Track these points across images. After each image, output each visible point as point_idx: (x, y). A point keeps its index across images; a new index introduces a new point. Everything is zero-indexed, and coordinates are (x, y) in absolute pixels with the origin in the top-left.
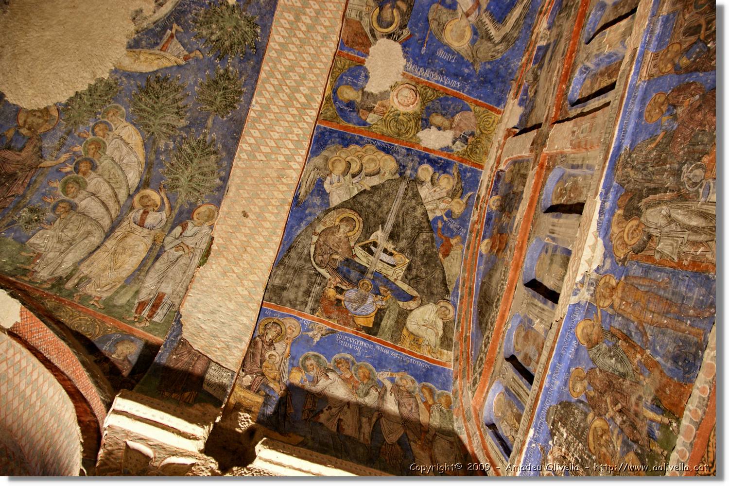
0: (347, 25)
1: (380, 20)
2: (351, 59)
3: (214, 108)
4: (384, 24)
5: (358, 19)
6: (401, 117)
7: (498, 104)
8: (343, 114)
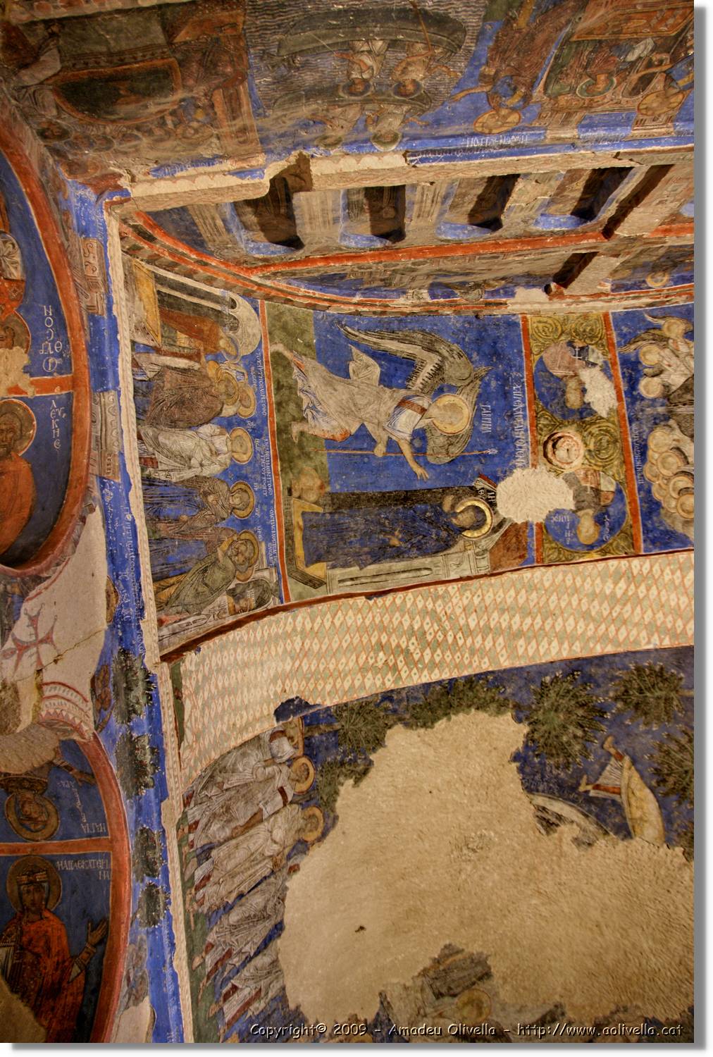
0: (501, 566)
1: (478, 525)
2: (541, 543)
3: (673, 694)
4: (480, 517)
5: (487, 555)
6: (592, 447)
7: (516, 324)
8: (616, 525)
